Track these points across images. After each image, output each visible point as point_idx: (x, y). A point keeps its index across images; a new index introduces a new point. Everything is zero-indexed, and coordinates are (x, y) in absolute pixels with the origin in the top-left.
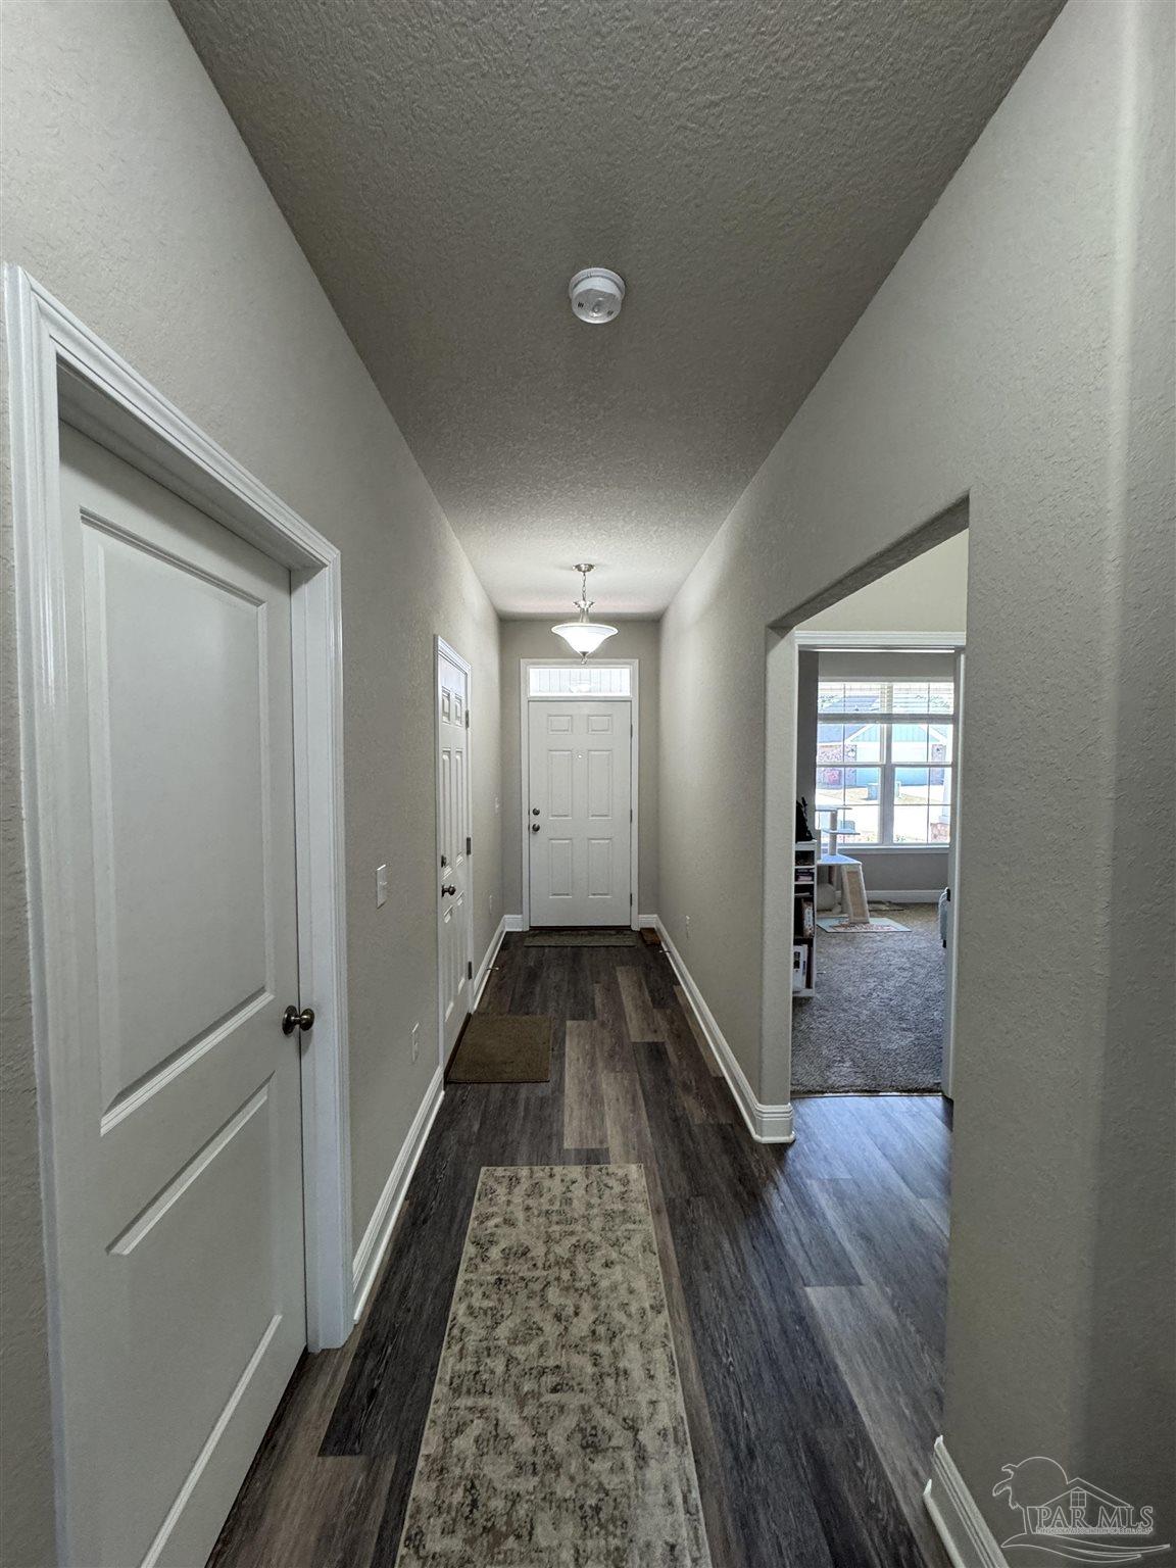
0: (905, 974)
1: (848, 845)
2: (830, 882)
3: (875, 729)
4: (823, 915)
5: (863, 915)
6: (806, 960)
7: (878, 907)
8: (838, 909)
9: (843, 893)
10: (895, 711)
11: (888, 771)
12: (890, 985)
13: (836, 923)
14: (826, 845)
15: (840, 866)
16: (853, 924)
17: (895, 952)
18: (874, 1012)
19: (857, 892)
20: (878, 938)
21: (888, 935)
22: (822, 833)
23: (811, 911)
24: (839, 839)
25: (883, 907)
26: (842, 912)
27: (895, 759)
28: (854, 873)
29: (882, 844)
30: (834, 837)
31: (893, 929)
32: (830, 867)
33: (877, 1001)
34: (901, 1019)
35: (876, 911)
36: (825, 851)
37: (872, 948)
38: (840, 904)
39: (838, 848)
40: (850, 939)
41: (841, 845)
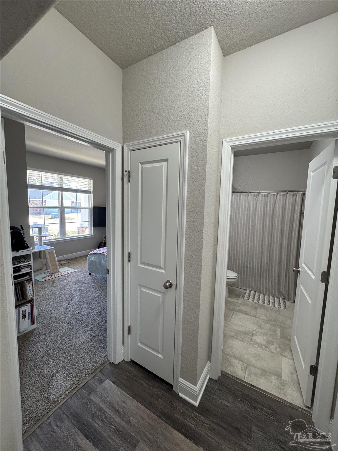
0: (78, 294)
1: (48, 240)
2: (40, 257)
3: (56, 193)
4: (37, 273)
5: (57, 269)
6: (30, 311)
7: (63, 263)
8: (45, 268)
9: (46, 261)
10: (64, 187)
11: (62, 210)
12: (73, 302)
13: (44, 275)
14: (37, 241)
15: (44, 251)
16: (52, 274)
17: (72, 283)
18: (69, 323)
19: (53, 260)
20: (64, 278)
21: (68, 275)
22: (35, 237)
23: (31, 286)
24: (43, 238)
25: (64, 262)
26: (47, 269)
27: (65, 205)
28: (51, 252)
29: (62, 238)
30: (40, 238)
31: (70, 272)
32: (40, 252)
33: (69, 315)
34: (82, 321)
35: (61, 265)
36: (37, 245)
37: (62, 284)
38: (45, 265)
39: (43, 242)
40: (52, 283)
41: (44, 241)
